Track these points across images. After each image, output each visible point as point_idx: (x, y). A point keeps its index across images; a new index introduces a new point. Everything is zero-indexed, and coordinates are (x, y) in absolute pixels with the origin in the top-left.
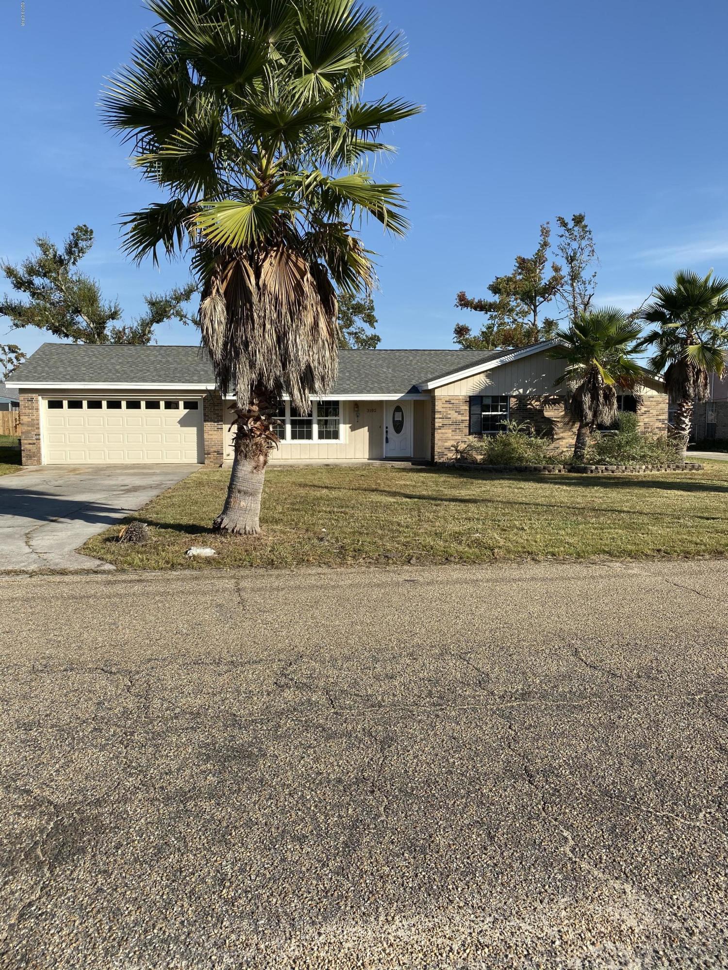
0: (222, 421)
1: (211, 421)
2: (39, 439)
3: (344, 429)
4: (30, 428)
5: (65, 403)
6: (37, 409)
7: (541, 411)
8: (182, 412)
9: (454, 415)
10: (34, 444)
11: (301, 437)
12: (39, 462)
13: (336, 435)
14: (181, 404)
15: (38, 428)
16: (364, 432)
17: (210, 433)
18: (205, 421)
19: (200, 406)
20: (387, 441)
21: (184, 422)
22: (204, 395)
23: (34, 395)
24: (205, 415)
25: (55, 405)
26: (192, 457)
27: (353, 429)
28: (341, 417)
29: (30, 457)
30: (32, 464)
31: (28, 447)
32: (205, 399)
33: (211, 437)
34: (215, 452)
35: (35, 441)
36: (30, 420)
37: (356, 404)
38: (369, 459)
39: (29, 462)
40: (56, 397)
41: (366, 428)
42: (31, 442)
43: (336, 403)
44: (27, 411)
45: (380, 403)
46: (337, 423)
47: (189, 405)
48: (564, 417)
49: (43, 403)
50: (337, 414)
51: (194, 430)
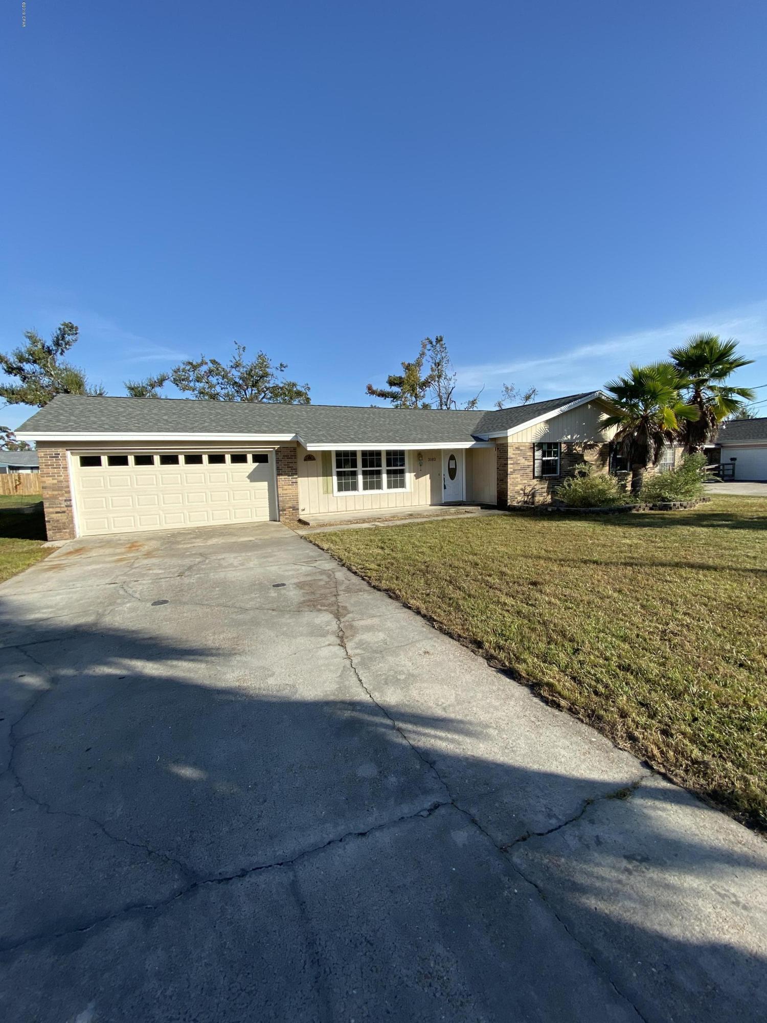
0: (296, 474)
1: (285, 474)
2: (71, 506)
3: (409, 477)
4: (56, 493)
5: (104, 460)
6: (66, 468)
7: (582, 456)
8: (250, 466)
9: (522, 461)
10: (64, 512)
11: (372, 488)
12: (72, 534)
13: (402, 484)
14: (250, 457)
15: (69, 492)
16: (426, 480)
17: (285, 487)
18: (279, 474)
19: (272, 459)
20: (445, 488)
21: (253, 477)
22: (277, 447)
23: (60, 451)
24: (278, 469)
25: (90, 461)
26: (264, 515)
27: (417, 477)
28: (406, 467)
29: (59, 529)
30: (62, 539)
31: (55, 516)
32: (277, 452)
33: (285, 492)
34: (290, 507)
35: (66, 509)
36: (55, 481)
37: (420, 454)
38: (430, 505)
39: (58, 535)
40: (90, 452)
41: (428, 476)
42: (58, 510)
43: (402, 453)
44: (50, 470)
45: (438, 451)
46: (402, 472)
47: (260, 458)
48: (596, 460)
49: (73, 461)
50: (403, 465)
51: (265, 484)
